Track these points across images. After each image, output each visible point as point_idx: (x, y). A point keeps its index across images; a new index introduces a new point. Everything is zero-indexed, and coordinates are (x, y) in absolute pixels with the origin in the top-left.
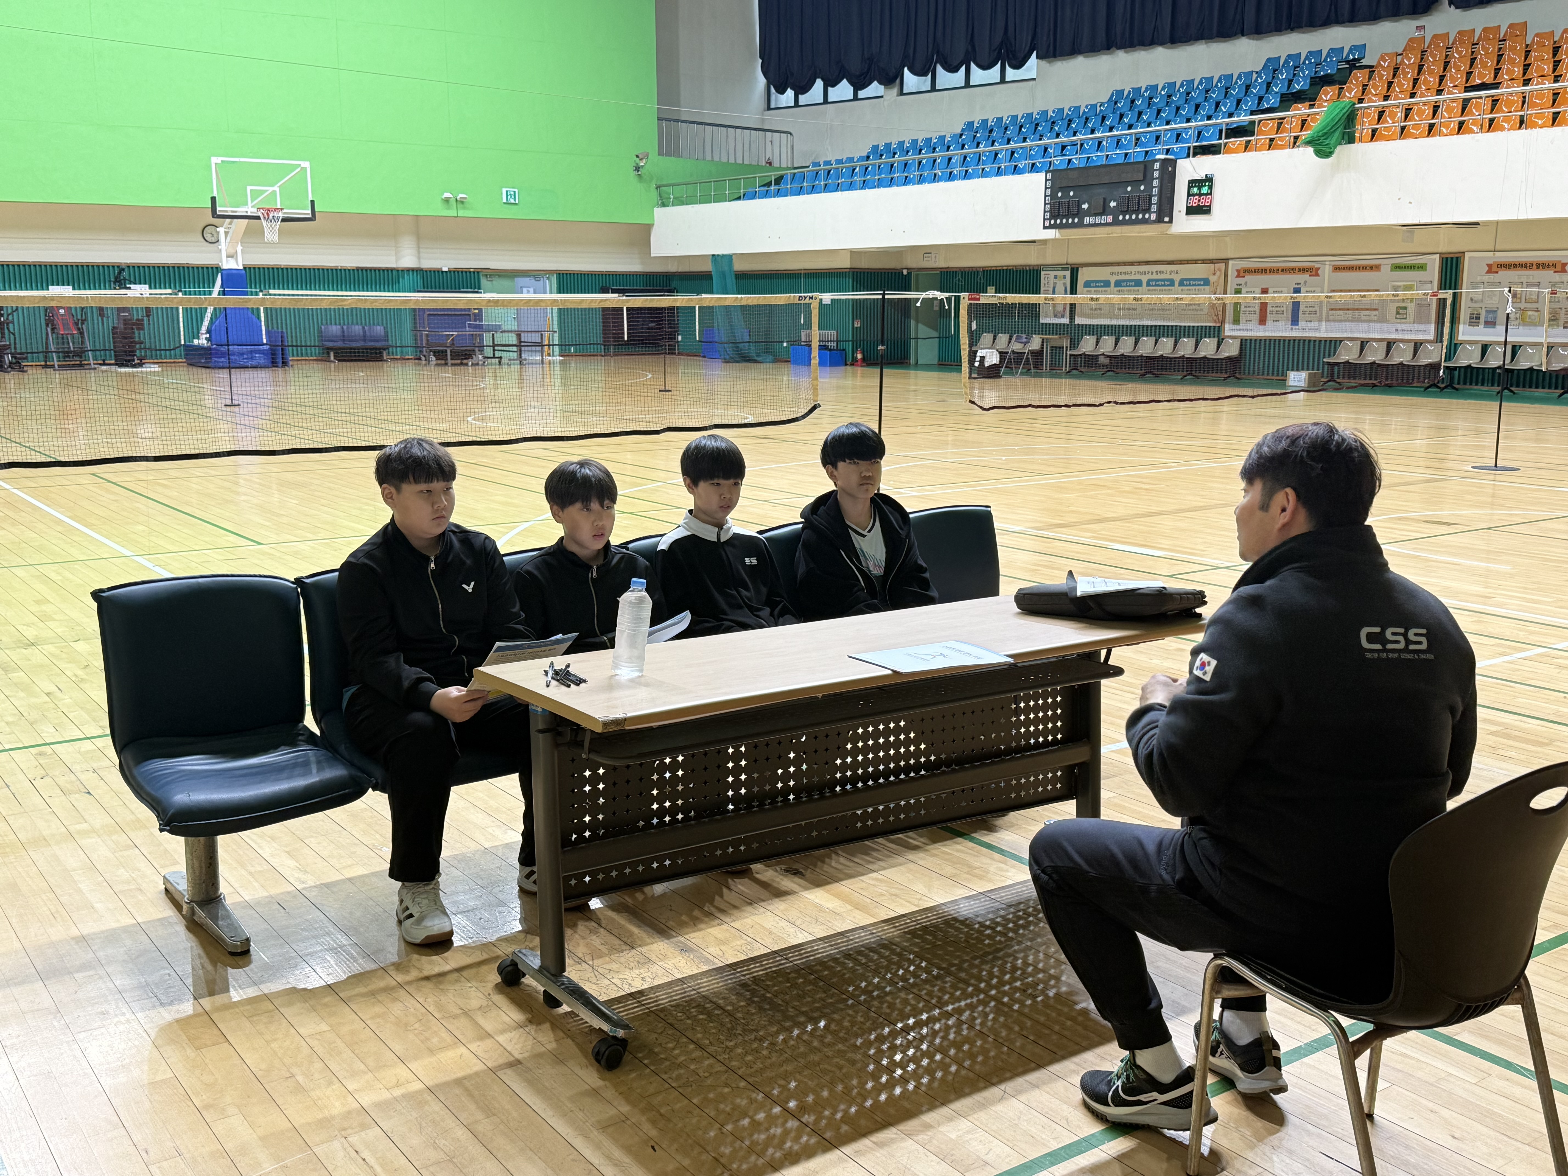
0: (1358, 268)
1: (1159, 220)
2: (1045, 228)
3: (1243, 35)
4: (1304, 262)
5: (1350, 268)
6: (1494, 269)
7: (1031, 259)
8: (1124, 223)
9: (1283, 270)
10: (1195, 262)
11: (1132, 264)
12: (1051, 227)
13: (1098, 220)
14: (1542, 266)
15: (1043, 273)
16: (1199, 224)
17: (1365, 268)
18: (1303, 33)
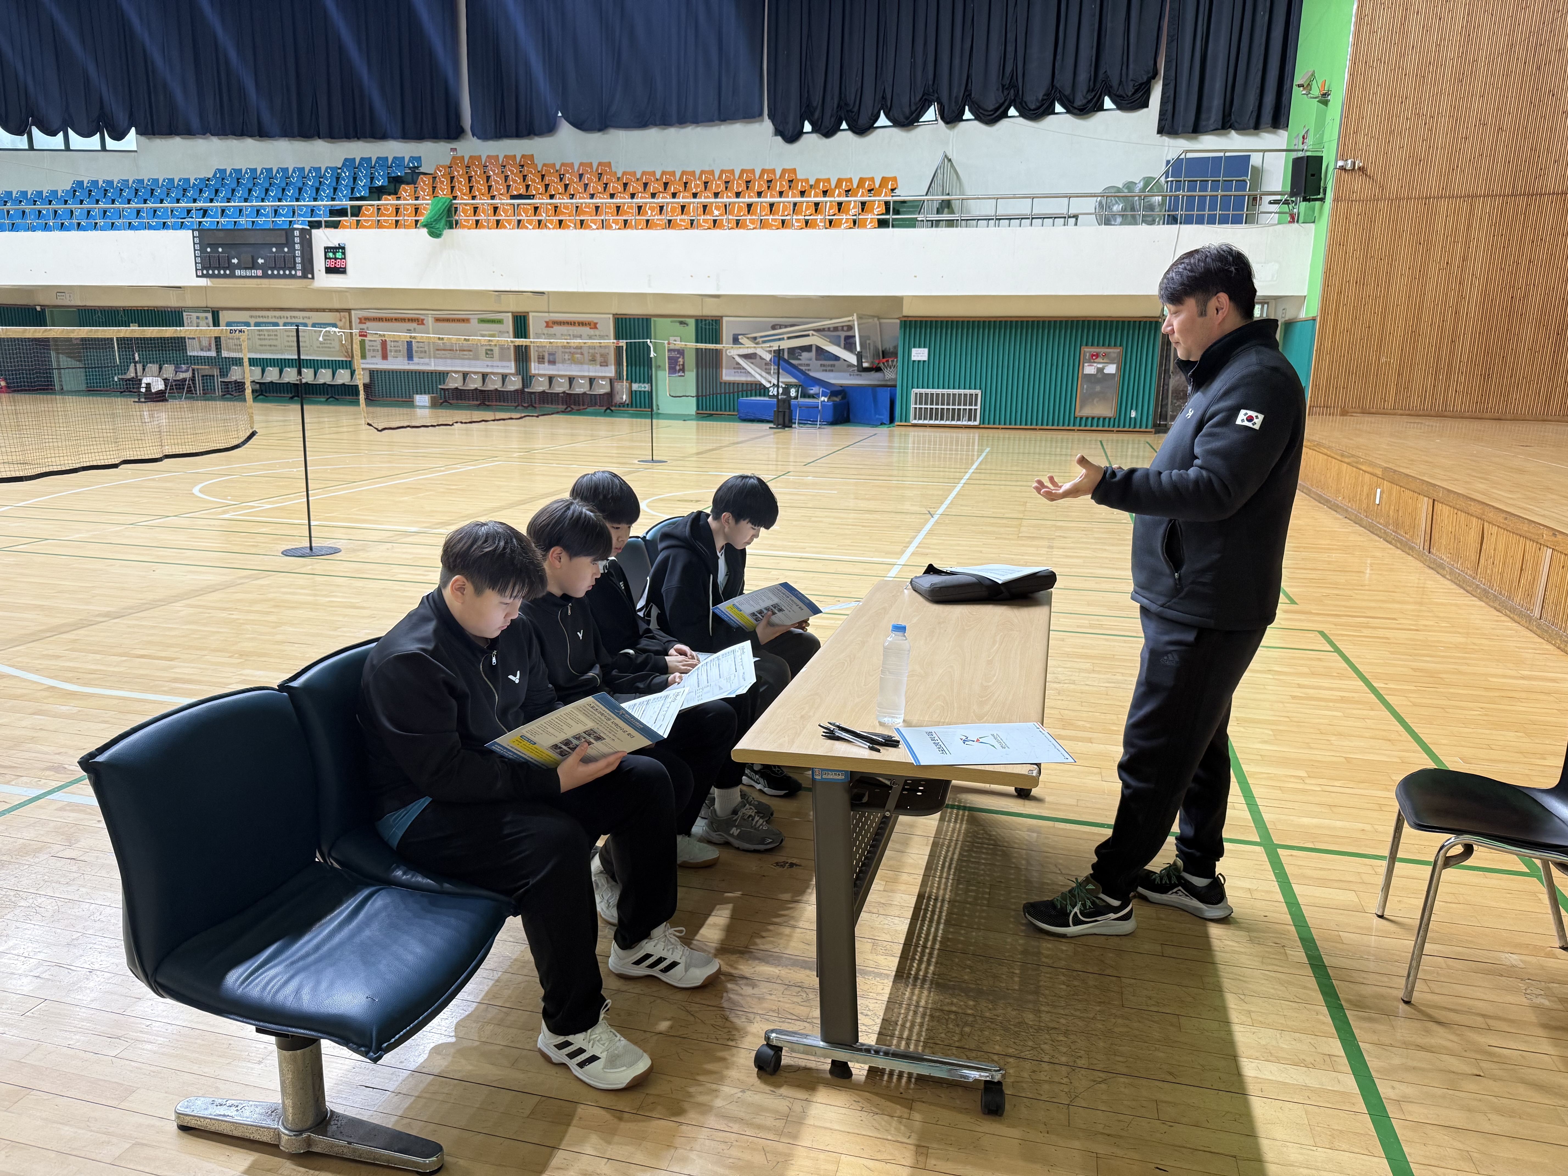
0: (453, 320)
1: (304, 276)
2: (197, 276)
3: (319, 138)
4: (411, 314)
5: (448, 320)
6: (550, 324)
7: (172, 302)
8: (273, 276)
9: (396, 319)
10: (324, 310)
11: (268, 309)
12: (203, 276)
13: (248, 273)
14: (582, 324)
15: (184, 314)
16: (336, 281)
17: (459, 320)
18: (367, 142)
